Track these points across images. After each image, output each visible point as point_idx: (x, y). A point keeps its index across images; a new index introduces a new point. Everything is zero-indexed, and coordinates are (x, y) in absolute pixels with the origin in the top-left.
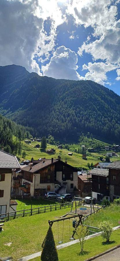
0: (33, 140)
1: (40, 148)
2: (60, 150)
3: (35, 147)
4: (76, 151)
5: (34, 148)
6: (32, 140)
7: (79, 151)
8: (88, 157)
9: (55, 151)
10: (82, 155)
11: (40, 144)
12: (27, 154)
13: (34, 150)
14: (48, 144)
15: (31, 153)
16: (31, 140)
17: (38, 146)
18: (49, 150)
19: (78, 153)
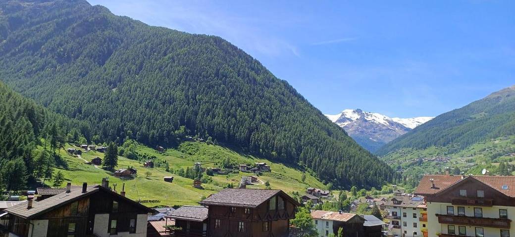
0: (89, 149)
1: (101, 166)
2: (147, 170)
3: (89, 164)
4: (181, 174)
5: (88, 166)
6: (85, 148)
7: (187, 172)
8: (204, 184)
9: (135, 172)
10: (192, 181)
11: (102, 156)
12: (65, 177)
13: (86, 170)
14: (119, 158)
15: (78, 175)
16: (83, 147)
17: (97, 162)
18: (122, 171)
19: (187, 177)
